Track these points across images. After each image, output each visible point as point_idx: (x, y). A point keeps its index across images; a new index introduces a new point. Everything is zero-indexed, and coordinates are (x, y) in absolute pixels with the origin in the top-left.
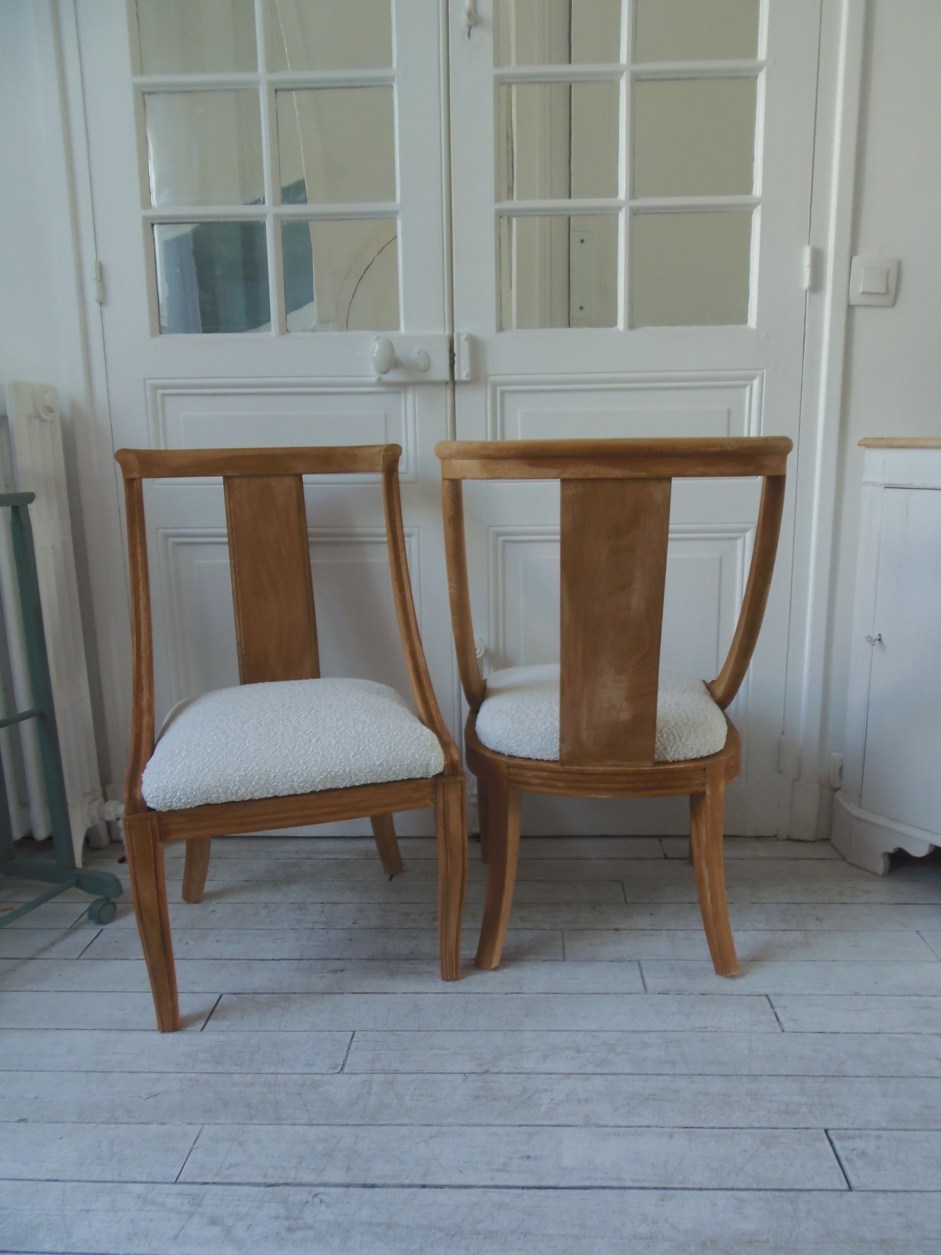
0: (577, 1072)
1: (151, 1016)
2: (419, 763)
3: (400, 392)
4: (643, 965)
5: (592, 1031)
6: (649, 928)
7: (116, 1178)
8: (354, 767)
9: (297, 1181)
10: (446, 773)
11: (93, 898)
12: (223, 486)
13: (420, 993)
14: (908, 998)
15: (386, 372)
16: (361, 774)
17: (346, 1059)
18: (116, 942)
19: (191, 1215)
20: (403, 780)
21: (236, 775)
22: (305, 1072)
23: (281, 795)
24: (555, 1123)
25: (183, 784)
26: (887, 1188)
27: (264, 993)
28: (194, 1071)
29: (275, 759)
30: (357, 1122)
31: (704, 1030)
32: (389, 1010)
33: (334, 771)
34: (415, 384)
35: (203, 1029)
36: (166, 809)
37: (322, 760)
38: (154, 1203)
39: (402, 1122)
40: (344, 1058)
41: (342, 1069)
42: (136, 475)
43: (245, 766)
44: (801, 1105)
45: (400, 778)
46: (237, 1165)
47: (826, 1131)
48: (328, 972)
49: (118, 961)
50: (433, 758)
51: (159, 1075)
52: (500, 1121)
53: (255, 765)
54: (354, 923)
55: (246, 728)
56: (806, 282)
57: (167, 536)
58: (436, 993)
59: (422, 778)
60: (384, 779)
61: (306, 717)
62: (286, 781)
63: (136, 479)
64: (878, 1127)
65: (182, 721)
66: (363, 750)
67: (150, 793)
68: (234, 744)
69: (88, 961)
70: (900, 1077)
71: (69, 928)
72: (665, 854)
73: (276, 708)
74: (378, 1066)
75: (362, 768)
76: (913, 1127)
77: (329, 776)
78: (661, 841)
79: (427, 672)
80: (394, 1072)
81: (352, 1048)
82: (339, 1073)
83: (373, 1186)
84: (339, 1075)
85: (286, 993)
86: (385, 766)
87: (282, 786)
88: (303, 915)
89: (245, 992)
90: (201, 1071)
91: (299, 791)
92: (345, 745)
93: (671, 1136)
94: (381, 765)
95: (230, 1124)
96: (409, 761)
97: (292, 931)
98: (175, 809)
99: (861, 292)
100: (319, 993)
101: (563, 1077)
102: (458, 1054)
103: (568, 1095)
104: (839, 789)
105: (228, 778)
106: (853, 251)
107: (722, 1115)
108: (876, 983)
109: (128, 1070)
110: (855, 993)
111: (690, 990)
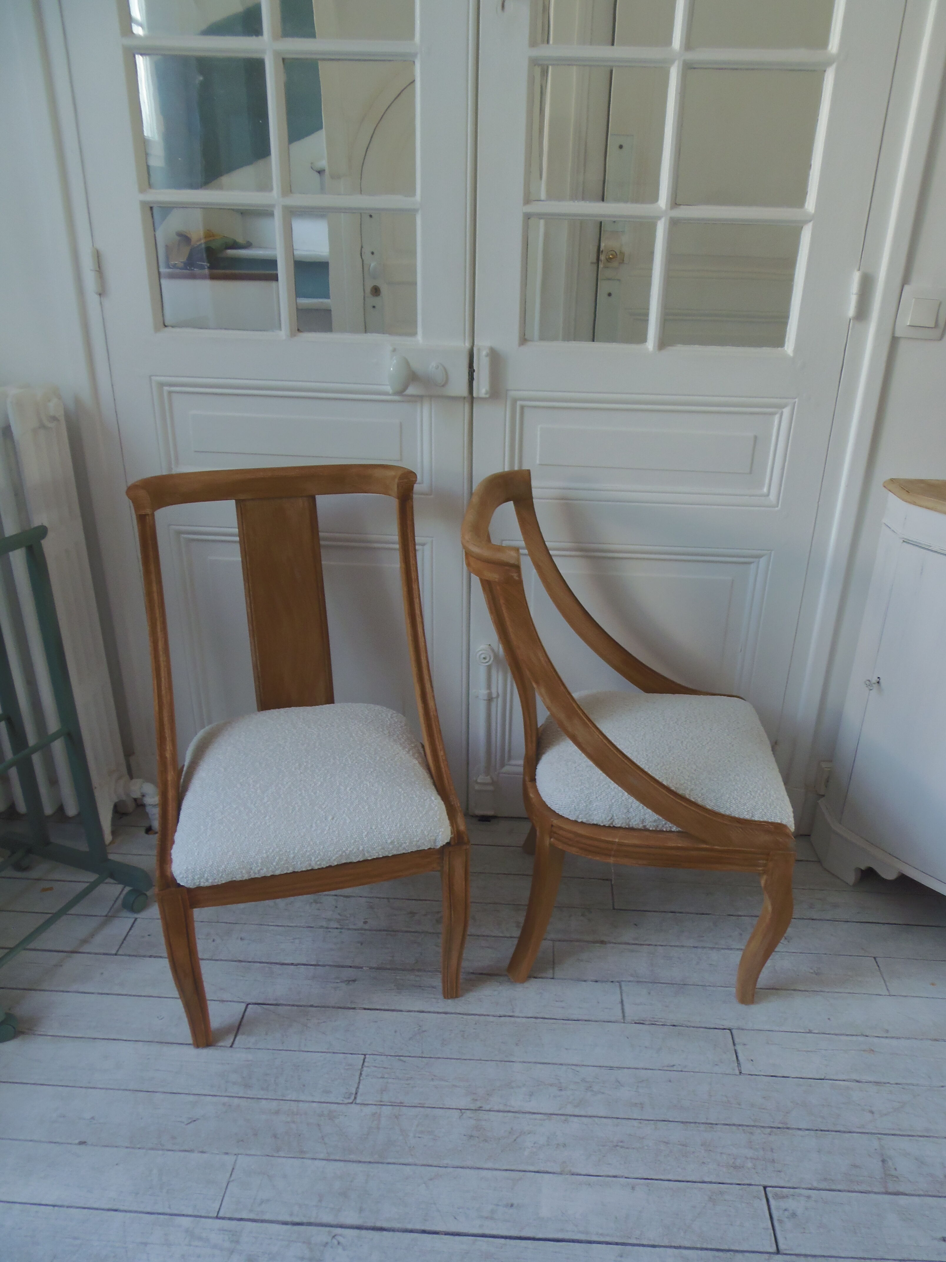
0: (557, 1112)
1: (185, 1029)
2: (427, 840)
3: (416, 403)
4: (624, 988)
5: (573, 1065)
6: (633, 940)
7: (167, 1211)
8: (367, 845)
9: (318, 1221)
10: (452, 843)
12: (235, 509)
13: (423, 1012)
14: (854, 1038)
15: (405, 385)
16: (374, 852)
17: (358, 1088)
19: (232, 1252)
20: (412, 853)
21: (258, 857)
22: (323, 1100)
23: (299, 871)
24: (536, 1170)
25: (210, 868)
26: (808, 1253)
27: (286, 1005)
28: (227, 1094)
29: (294, 839)
30: (368, 1160)
32: (395, 1031)
34: (431, 397)
35: (232, 1044)
36: (195, 888)
37: (338, 839)
38: (200, 1239)
39: (406, 1161)
40: (356, 1086)
41: (355, 1098)
43: (267, 847)
44: (747, 1158)
45: (409, 852)
46: (268, 1201)
47: (765, 1188)
48: (341, 982)
49: (152, 959)
50: (441, 833)
51: (196, 1097)
52: (489, 1165)
53: (276, 845)
54: (365, 923)
55: (266, 800)
56: (851, 311)
59: (429, 848)
61: (322, 784)
63: (148, 513)
64: (810, 1186)
66: (375, 829)
67: (181, 873)
69: (127, 958)
70: (836, 1131)
71: (106, 916)
74: (386, 1098)
75: (375, 847)
76: (839, 1187)
77: (344, 854)
80: (399, 1104)
81: (364, 1074)
82: (352, 1103)
83: (382, 1229)
84: (353, 1105)
85: (305, 1006)
86: (395, 844)
89: (268, 1002)
90: (232, 1095)
91: (317, 867)
92: (359, 823)
93: (633, 1188)
94: (392, 843)
95: (260, 1155)
96: (418, 838)
97: (309, 929)
98: (203, 887)
99: (908, 324)
100: (333, 1007)
101: (545, 1117)
102: (456, 1086)
103: (548, 1138)
104: (823, 796)
105: (251, 860)
106: (906, 280)
107: (678, 1167)
108: (829, 1019)
109: (169, 1091)
110: (809, 1030)
111: (663, 1020)
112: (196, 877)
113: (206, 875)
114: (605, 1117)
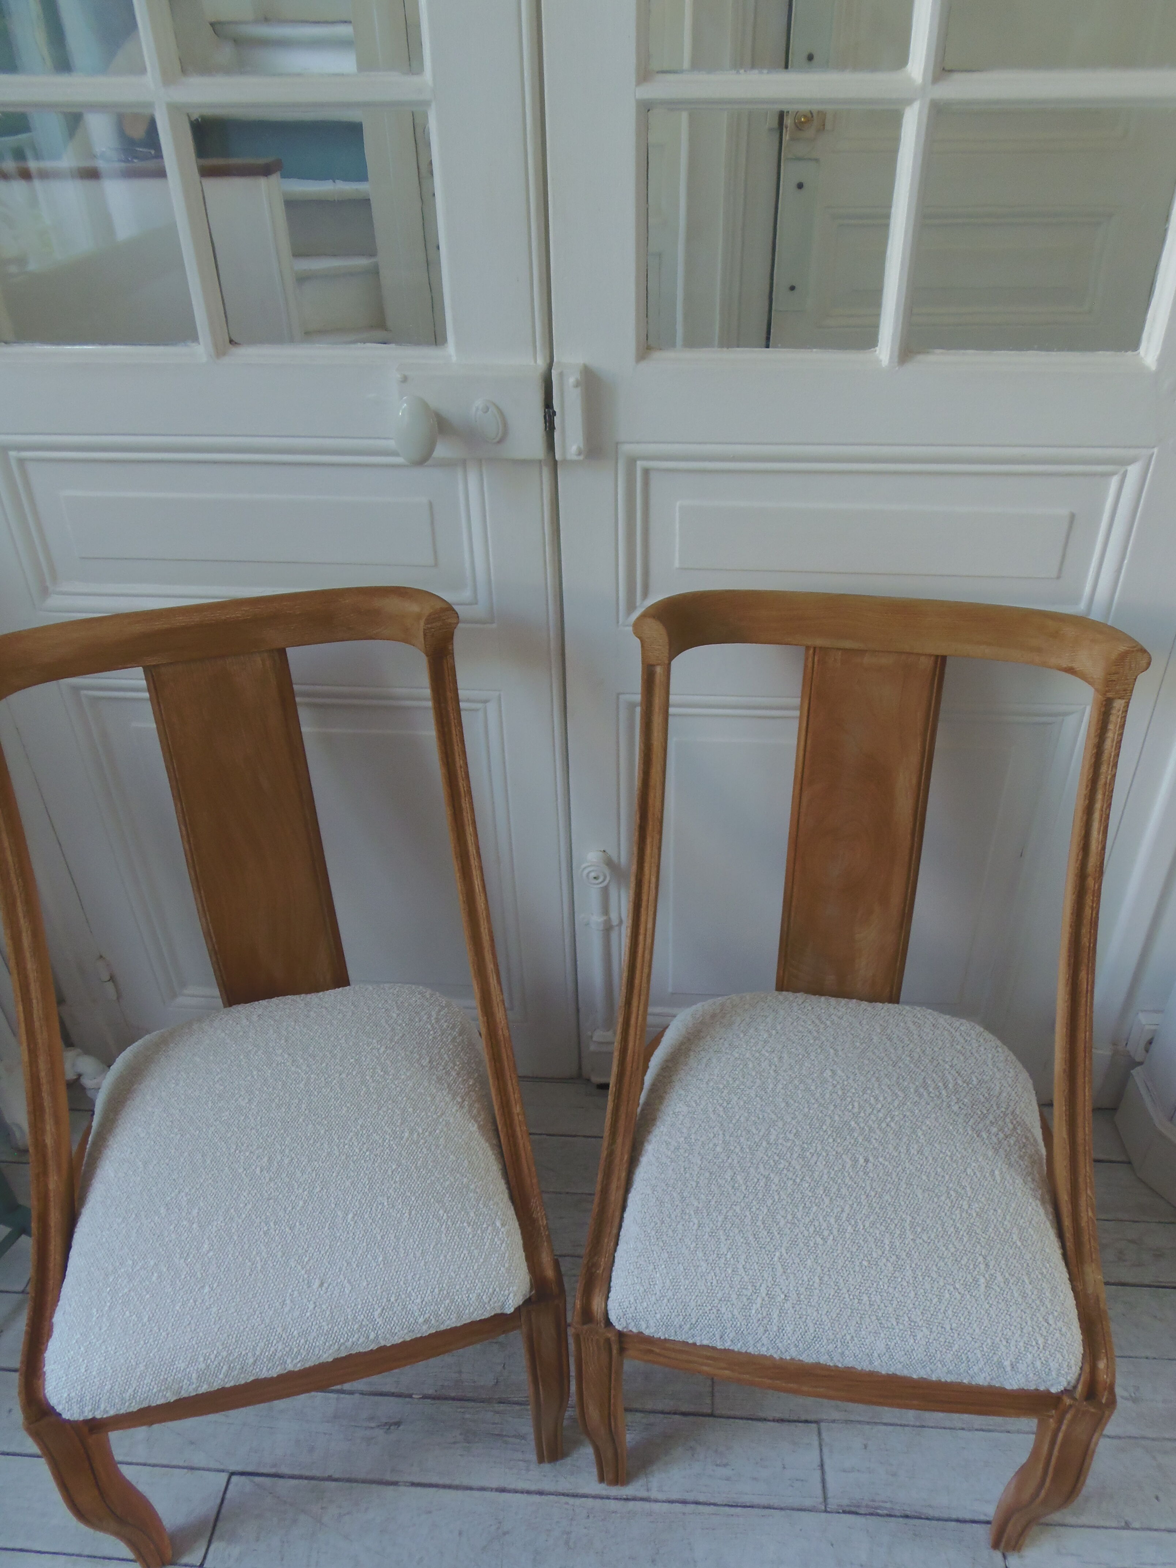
2: (488, 1308)
3: (454, 475)
4: (824, 1435)
10: (534, 1298)
16: (395, 1338)
27: (290, 1477)
29: (253, 1332)
32: (460, 1533)
34: (481, 460)
35: (204, 1561)
43: (204, 1354)
48: (378, 1428)
50: (511, 1295)
53: (221, 1348)
62: (273, 1364)
66: (396, 1304)
75: (396, 1328)
85: (320, 1478)
86: (432, 1318)
87: (268, 1368)
92: (366, 1296)
94: (426, 1321)
100: (364, 1481)
104: (1141, 1063)
105: (179, 1377)
108: (1157, 1498)
111: (888, 1505)
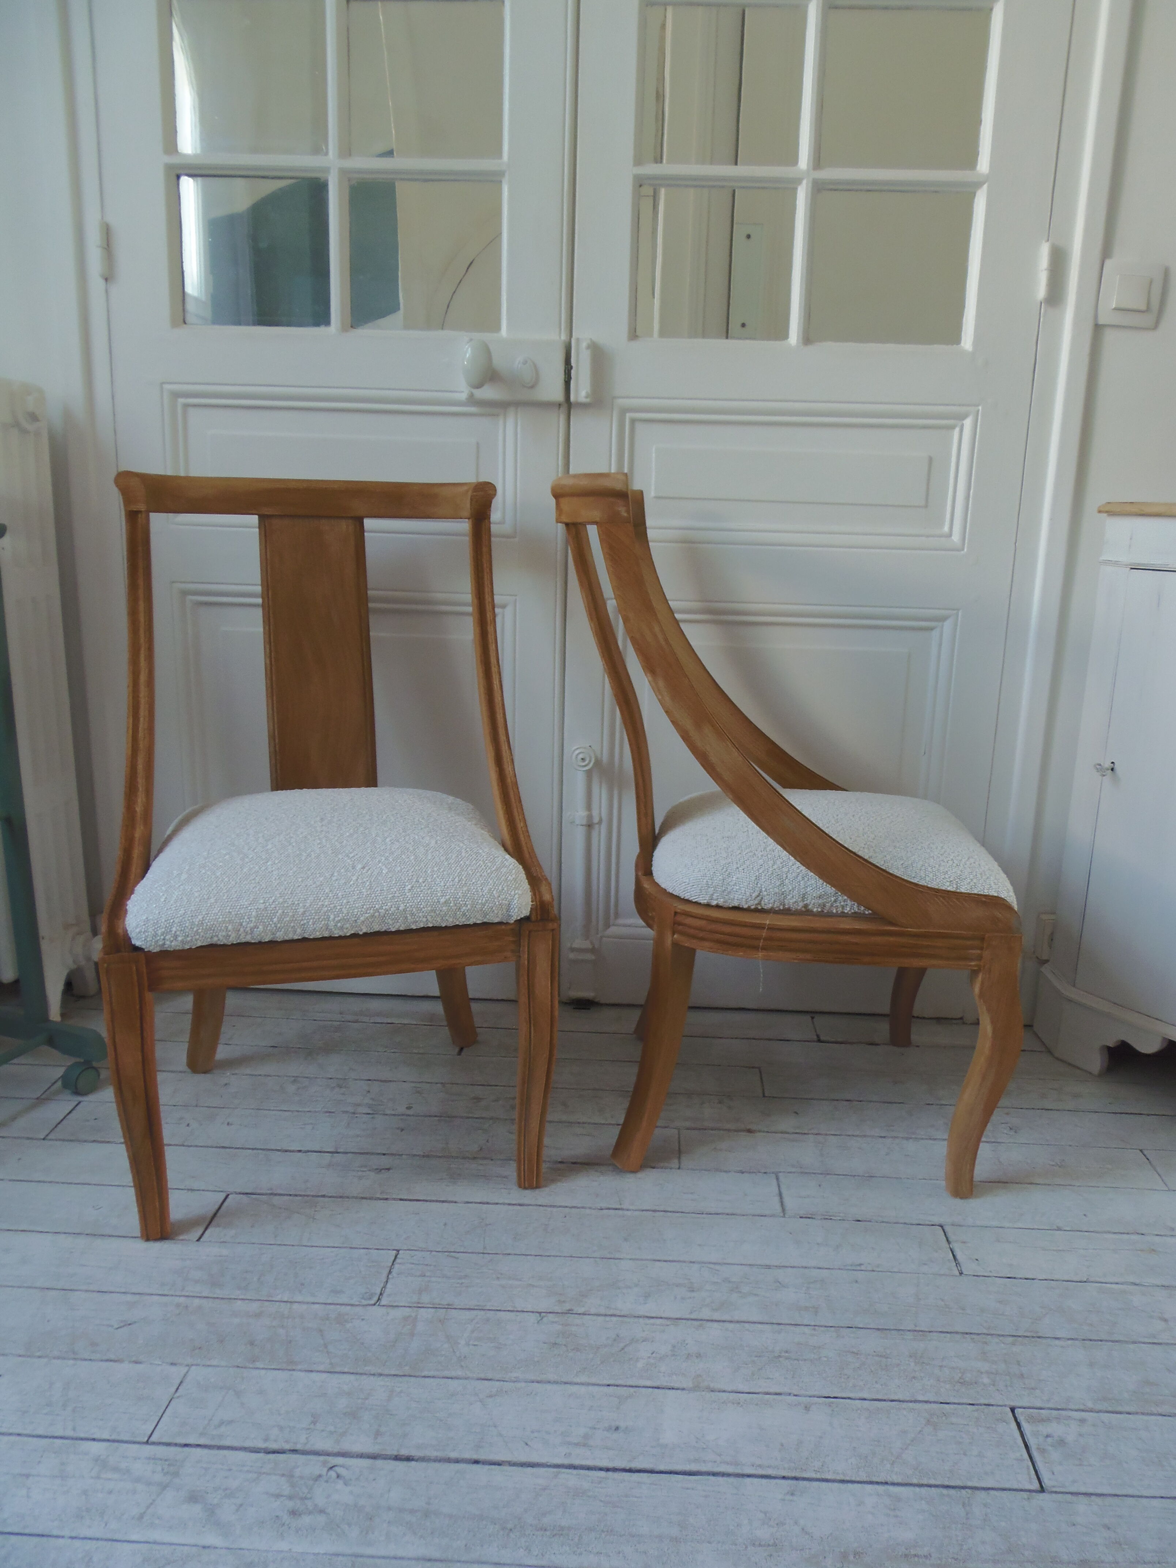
0: (688, 1316)
1: (132, 1220)
2: (497, 903)
3: (498, 415)
4: (782, 1179)
5: (710, 1263)
6: (792, 1130)
7: (69, 1433)
8: (411, 904)
9: (308, 1447)
10: (533, 918)
11: (70, 1061)
12: (257, 530)
13: (488, 1203)
14: (1126, 1237)
15: (479, 386)
16: (420, 914)
17: (384, 1287)
18: (95, 1119)
19: (164, 1487)
20: (475, 924)
21: (253, 908)
22: (329, 1301)
23: (311, 937)
24: (656, 1384)
25: (181, 916)
26: (1091, 1490)
27: (284, 1195)
28: (183, 1293)
29: (306, 889)
30: (393, 1373)
31: (859, 1268)
32: (445, 1224)
33: (384, 908)
34: (518, 404)
35: (200, 1238)
36: (157, 949)
37: (368, 893)
38: (116, 1469)
39: (453, 1374)
40: (382, 1285)
41: (379, 1299)
42: (142, 507)
43: (265, 896)
44: (982, 1373)
45: (471, 922)
46: (231, 1422)
47: (1013, 1410)
48: (370, 1170)
49: (95, 1144)
50: (517, 896)
51: (138, 1296)
52: (583, 1379)
53: (278, 895)
54: (409, 1108)
55: (269, 846)
56: (1041, 291)
57: (185, 593)
58: (509, 1204)
59: (500, 923)
60: (450, 921)
61: (351, 835)
62: (319, 919)
63: (140, 512)
64: (1082, 1407)
65: (186, 834)
66: (424, 882)
67: (137, 927)
68: (252, 866)
69: (58, 1143)
70: (1113, 1341)
71: (37, 1099)
72: (818, 1036)
73: (312, 823)
74: (425, 1299)
75: (422, 906)
76: (1128, 1409)
77: (377, 914)
78: (813, 1018)
79: (516, 784)
80: (446, 1307)
81: (394, 1271)
82: (374, 1305)
83: (409, 1459)
84: (374, 1307)
85: (313, 1196)
86: (451, 905)
87: (313, 925)
88: (343, 1094)
89: (259, 1191)
90: (191, 1294)
91: (337, 933)
92: (400, 874)
93: (807, 1408)
95: (226, 1366)
96: (484, 899)
97: (328, 1114)
98: (169, 949)
99: (1114, 306)
100: (356, 1198)
101: (668, 1322)
102: (533, 1286)
103: (674, 1347)
104: (1047, 961)
105: (242, 912)
106: (1106, 252)
107: (876, 1382)
108: (1085, 1215)
109: (96, 1289)
110: (1057, 1227)
111: (841, 1215)
112: (159, 932)
113: (174, 929)
114: (760, 1323)
